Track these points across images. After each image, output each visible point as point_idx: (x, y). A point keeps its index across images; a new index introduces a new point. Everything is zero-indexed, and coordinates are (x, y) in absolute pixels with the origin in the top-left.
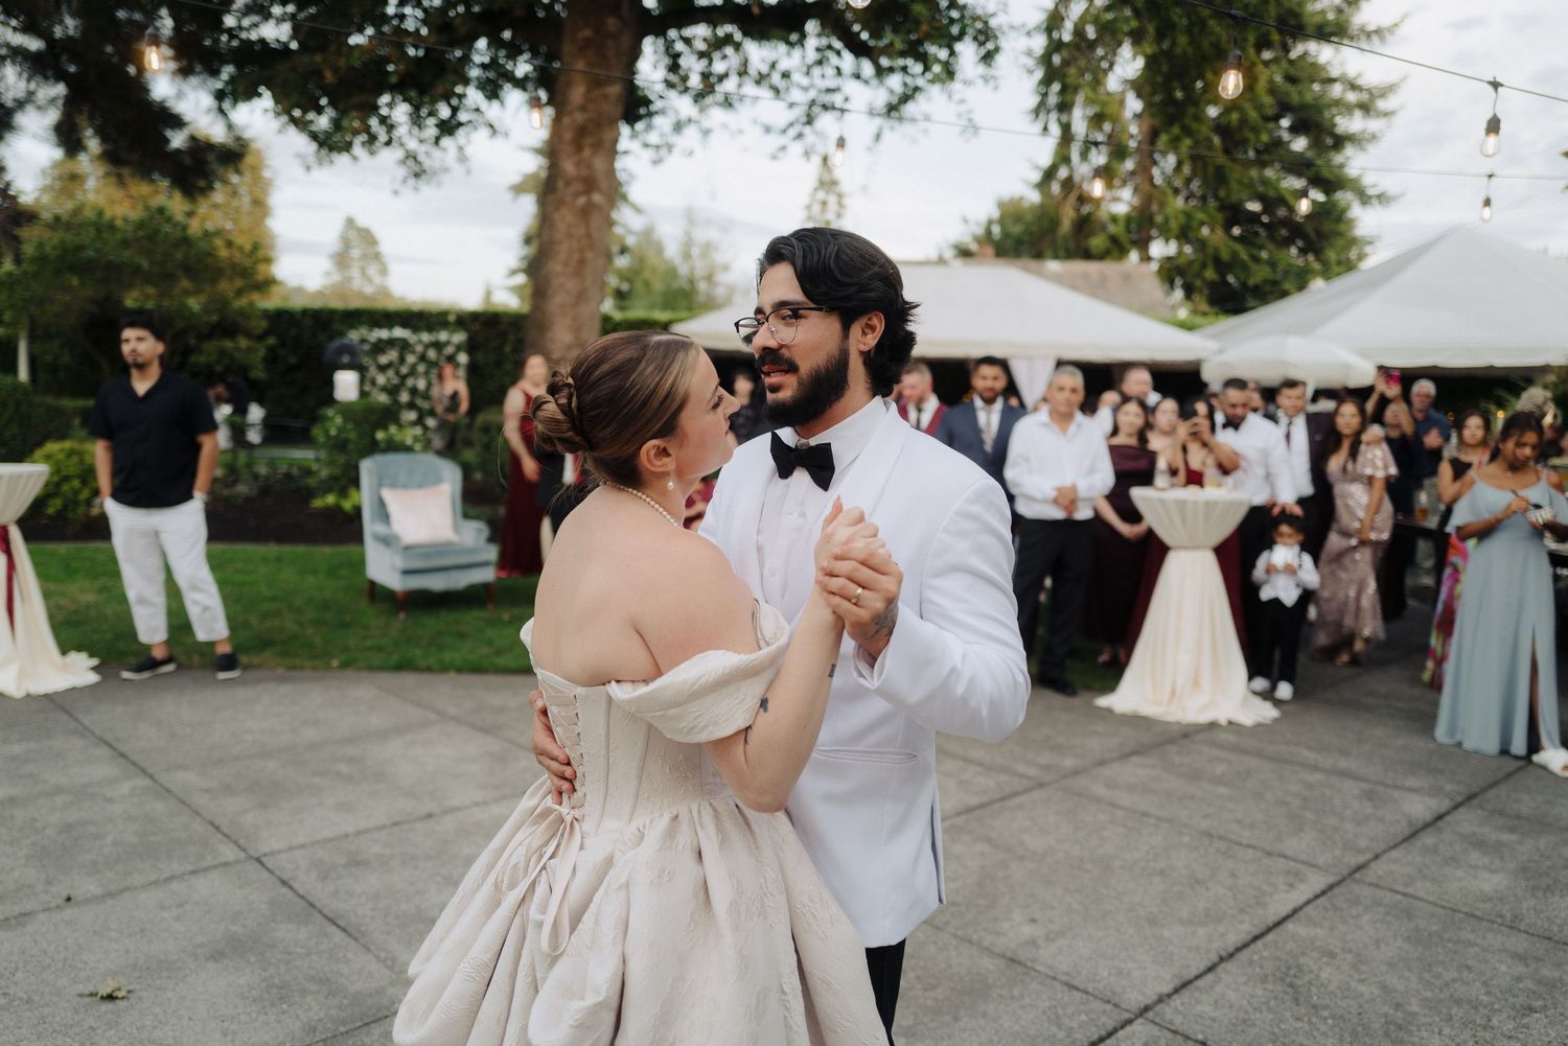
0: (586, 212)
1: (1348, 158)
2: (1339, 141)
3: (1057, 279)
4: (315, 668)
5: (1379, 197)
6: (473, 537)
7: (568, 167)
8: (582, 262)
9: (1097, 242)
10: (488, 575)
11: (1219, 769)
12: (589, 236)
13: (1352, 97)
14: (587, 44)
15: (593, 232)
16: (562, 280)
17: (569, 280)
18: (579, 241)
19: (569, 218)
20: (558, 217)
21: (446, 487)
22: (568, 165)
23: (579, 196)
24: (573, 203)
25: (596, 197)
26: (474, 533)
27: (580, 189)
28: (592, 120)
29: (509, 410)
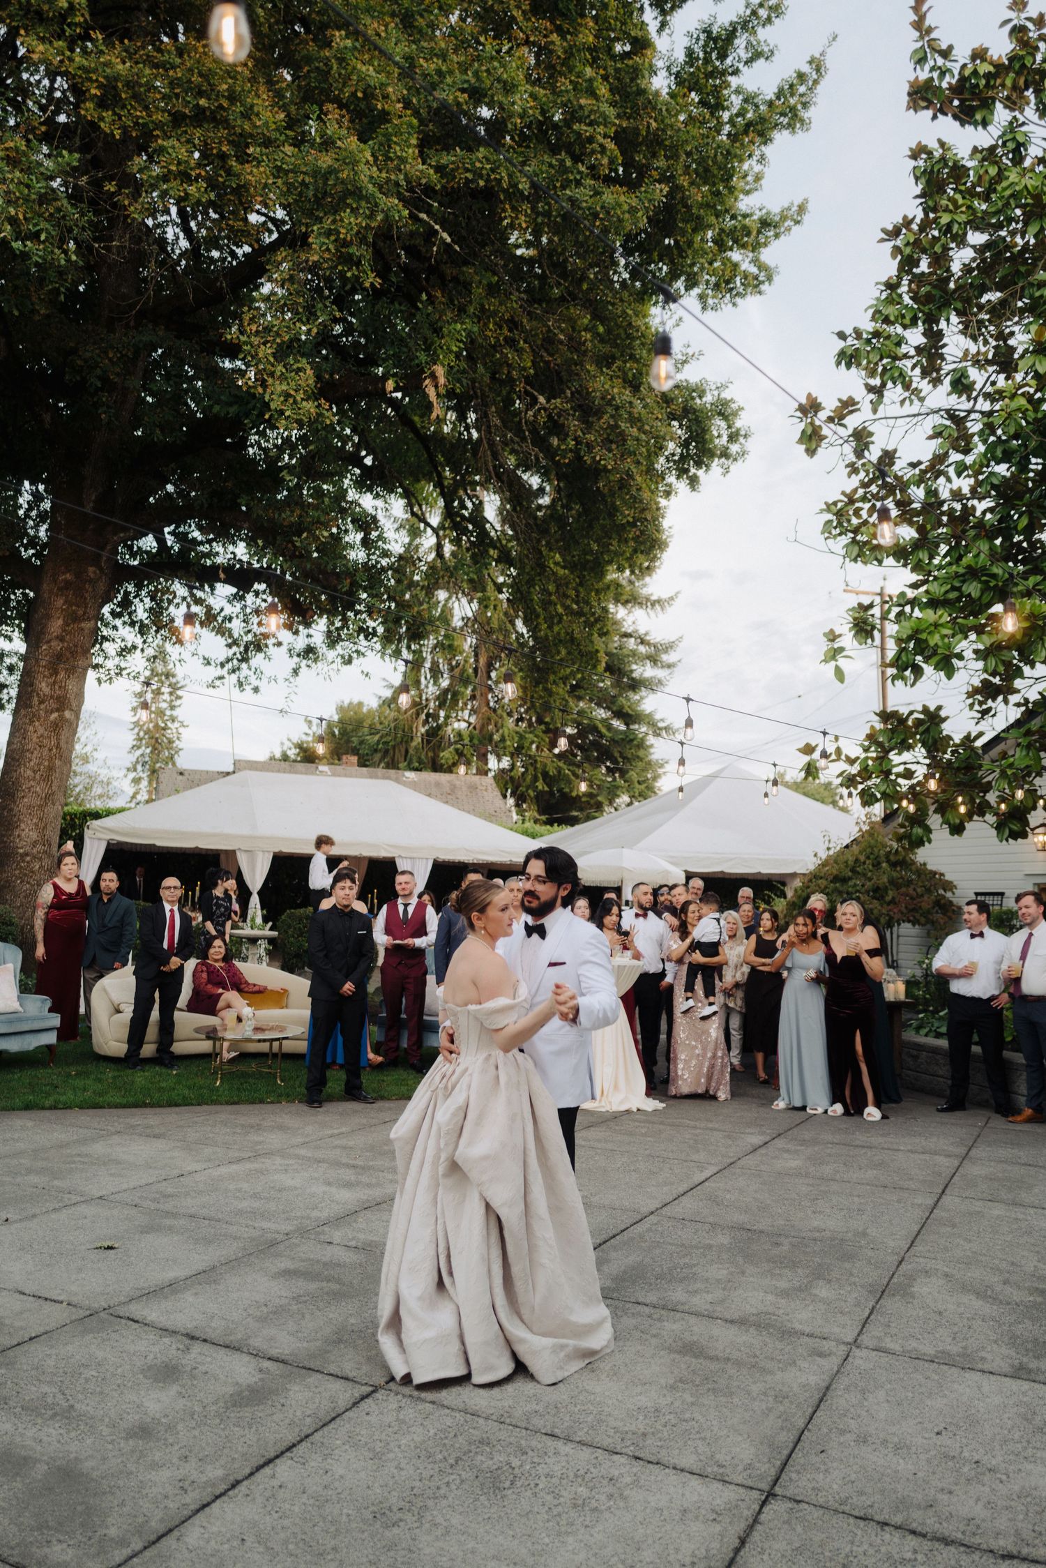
0: (57, 727)
1: (642, 698)
2: (635, 685)
3: (414, 786)
5: (667, 729)
6: (38, 1006)
7: (44, 687)
8: (51, 769)
9: (447, 755)
10: (51, 1038)
11: (644, 1131)
12: (58, 747)
13: (642, 649)
14: (68, 584)
15: (62, 744)
16: (32, 783)
17: (38, 783)
18: (50, 750)
19: (41, 731)
20: (31, 728)
21: (10, 966)
22: (44, 684)
23: (52, 712)
24: (47, 717)
25: (67, 714)
26: (39, 1004)
27: (54, 706)
28: (68, 649)
29: (40, 900)
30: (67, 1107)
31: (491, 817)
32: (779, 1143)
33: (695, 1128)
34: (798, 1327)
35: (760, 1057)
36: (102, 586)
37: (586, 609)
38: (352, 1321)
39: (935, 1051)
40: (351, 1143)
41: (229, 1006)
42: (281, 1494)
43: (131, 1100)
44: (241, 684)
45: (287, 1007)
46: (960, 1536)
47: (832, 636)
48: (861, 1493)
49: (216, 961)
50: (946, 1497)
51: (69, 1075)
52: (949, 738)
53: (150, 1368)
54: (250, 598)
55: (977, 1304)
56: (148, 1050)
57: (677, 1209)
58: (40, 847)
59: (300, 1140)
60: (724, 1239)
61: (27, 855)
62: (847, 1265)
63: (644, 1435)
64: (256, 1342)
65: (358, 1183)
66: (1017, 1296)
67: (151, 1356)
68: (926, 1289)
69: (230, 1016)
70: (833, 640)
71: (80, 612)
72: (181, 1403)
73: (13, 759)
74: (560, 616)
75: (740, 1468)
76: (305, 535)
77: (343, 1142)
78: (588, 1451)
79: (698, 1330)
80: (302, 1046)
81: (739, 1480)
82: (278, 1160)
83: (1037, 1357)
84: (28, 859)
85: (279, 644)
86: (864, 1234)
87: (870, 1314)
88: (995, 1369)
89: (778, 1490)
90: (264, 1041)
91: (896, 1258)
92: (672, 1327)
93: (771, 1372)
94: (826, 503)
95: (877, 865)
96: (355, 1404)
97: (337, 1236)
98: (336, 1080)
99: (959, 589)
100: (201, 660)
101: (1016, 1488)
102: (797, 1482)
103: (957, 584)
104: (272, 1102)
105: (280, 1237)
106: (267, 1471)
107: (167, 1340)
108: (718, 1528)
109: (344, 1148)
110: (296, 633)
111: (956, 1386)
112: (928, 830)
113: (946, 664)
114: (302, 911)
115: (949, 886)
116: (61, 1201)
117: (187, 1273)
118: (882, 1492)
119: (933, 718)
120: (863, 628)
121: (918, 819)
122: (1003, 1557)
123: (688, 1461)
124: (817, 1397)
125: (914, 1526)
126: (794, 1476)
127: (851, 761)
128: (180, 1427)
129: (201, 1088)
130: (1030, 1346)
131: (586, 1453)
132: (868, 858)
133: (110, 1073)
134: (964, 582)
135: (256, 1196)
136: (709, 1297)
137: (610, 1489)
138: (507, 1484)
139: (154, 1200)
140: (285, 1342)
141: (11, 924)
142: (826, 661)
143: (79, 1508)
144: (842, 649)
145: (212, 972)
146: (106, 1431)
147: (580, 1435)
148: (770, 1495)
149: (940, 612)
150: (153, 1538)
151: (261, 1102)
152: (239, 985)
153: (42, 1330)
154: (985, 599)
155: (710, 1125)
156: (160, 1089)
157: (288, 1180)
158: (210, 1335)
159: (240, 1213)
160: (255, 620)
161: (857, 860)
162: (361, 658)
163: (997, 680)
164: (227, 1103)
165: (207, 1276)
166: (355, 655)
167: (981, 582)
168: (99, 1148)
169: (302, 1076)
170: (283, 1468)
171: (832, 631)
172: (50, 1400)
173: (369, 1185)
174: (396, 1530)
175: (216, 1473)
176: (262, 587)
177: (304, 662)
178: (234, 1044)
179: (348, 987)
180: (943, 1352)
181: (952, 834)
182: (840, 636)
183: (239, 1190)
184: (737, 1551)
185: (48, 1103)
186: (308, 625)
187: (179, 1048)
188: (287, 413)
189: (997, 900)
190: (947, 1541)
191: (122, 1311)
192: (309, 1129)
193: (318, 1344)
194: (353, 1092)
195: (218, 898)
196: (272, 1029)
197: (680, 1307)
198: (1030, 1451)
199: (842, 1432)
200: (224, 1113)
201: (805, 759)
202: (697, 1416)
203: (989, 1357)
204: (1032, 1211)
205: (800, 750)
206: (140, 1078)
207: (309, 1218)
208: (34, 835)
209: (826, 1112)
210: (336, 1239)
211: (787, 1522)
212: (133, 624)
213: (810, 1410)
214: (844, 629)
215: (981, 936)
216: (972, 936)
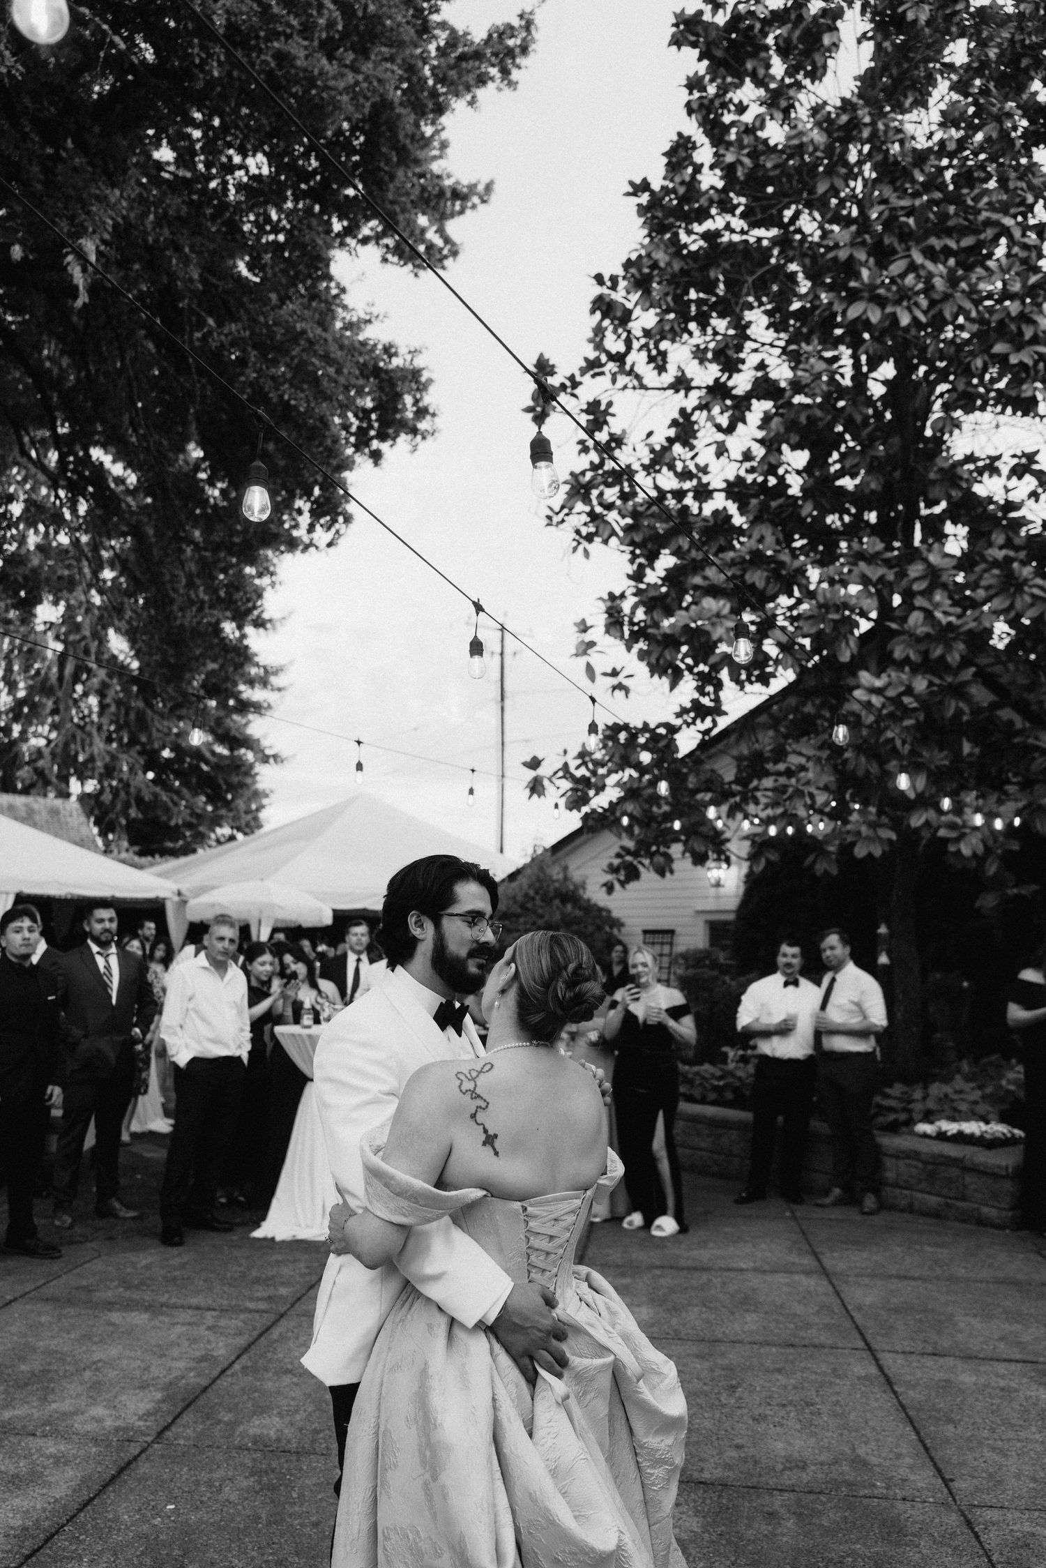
9: (24, 774)
31: (82, 845)
47: (584, 627)
70: (584, 632)
91: (956, 1518)
94: (572, 474)
120: (618, 620)
127: (576, 780)
132: (537, 893)
142: (577, 655)
144: (592, 644)
149: (722, 602)
161: (526, 895)
163: (706, 701)
171: (583, 621)
181: (694, 864)
182: (592, 627)
189: (667, 938)
201: (530, 774)
205: (525, 764)
214: (599, 620)
215: (796, 983)
216: (786, 984)
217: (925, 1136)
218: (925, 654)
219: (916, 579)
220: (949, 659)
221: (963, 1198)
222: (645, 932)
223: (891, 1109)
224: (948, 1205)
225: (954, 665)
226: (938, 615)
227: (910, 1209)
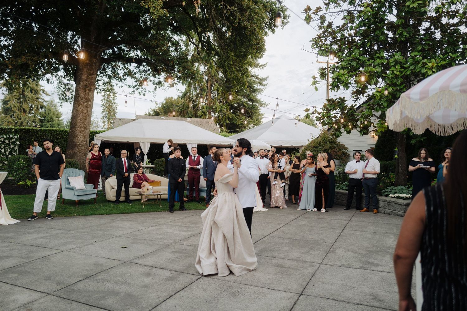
0: (87, 107)
1: (257, 95)
2: (255, 91)
3: (190, 122)
4: (71, 216)
5: (264, 104)
8: (86, 119)
9: (200, 113)
10: (95, 196)
11: (263, 216)
12: (87, 113)
13: (257, 80)
15: (89, 112)
16: (80, 124)
17: (82, 124)
18: (85, 114)
19: (82, 108)
20: (79, 107)
21: (82, 176)
22: (82, 94)
23: (85, 102)
24: (83, 104)
25: (89, 103)
26: (90, 187)
27: (85, 101)
28: (89, 83)
29: (87, 157)
30: (103, 214)
31: (213, 131)
32: (300, 218)
33: (277, 215)
34: (307, 260)
35: (293, 196)
36: (98, 64)
37: (242, 69)
38: (193, 262)
39: (342, 193)
40: (184, 221)
41: (144, 186)
42: (183, 298)
43: (120, 212)
44: (140, 93)
45: (161, 186)
46: (346, 300)
47: (314, 78)
48: (323, 293)
49: (140, 174)
50: (343, 293)
51: (101, 206)
52: (347, 106)
53: (143, 273)
54: (142, 67)
55: (352, 254)
56: (122, 198)
57: (274, 234)
58: (84, 142)
59: (169, 221)
60: (287, 241)
61: (80, 145)
62: (319, 246)
63: (270, 284)
64: (169, 267)
65: (188, 231)
66: (362, 252)
67: (143, 271)
68: (338, 251)
69: (145, 189)
70: (314, 79)
71: (92, 73)
72: (153, 281)
73: (74, 117)
74: (234, 72)
75: (294, 289)
76: (159, 49)
77: (182, 221)
78: (256, 287)
79: (281, 262)
80: (166, 197)
81: (294, 292)
82: (165, 226)
83: (366, 265)
84: (80, 146)
85: (151, 81)
86: (323, 239)
87: (325, 257)
88: (356, 267)
89: (303, 293)
90: (156, 195)
91: (331, 245)
92: (275, 261)
93: (301, 270)
94: (312, 38)
95: (326, 143)
96: (197, 280)
97: (185, 243)
98: (177, 205)
99: (350, 64)
100: (128, 86)
101: (360, 291)
102: (307, 292)
103: (350, 63)
104: (160, 212)
105: (170, 244)
106: (178, 293)
107: (146, 268)
108: (289, 301)
109: (182, 222)
110: (156, 77)
111: (346, 271)
112: (341, 133)
113: (346, 86)
114: (161, 159)
115: (346, 148)
116: (109, 237)
117: (147, 253)
118: (328, 293)
119: (342, 100)
120: (323, 75)
121: (338, 130)
122: (356, 304)
123: (281, 289)
124: (312, 275)
125: (335, 299)
126: (307, 290)
127: (319, 113)
128: (154, 285)
129: (139, 208)
130: (365, 262)
131: (256, 288)
132: (323, 141)
133: (112, 205)
134: (351, 62)
135: (161, 234)
136: (284, 254)
137: (263, 295)
138: (238, 295)
139: (134, 236)
140: (176, 267)
141: (77, 165)
142: (312, 85)
143: (135, 302)
144: (317, 81)
145: (139, 177)
146: (136, 287)
147: (254, 284)
148: (301, 294)
149: (345, 71)
150: (154, 307)
151: (157, 211)
152: (147, 180)
153: (113, 266)
154: (358, 67)
155: (281, 214)
156: (127, 209)
157: (169, 230)
158: (157, 266)
159: (158, 238)
160: (143, 74)
161: (320, 142)
162: (176, 85)
163: (361, 89)
164: (147, 212)
165: (152, 253)
166: (174, 84)
167: (356, 62)
168: (114, 224)
169: (168, 204)
170: (182, 293)
171: (314, 76)
172: (120, 280)
173: (191, 231)
174: (212, 304)
175: (166, 294)
176: (145, 64)
177: (158, 86)
178: (147, 196)
179: (180, 180)
180: (343, 264)
181: (347, 134)
182: (316, 77)
183: (156, 233)
184: (294, 305)
185: (97, 213)
186: (159, 75)
187: (131, 198)
188: (155, 13)
190: (343, 301)
191: (133, 261)
192: (172, 218)
193: (185, 267)
194: (182, 208)
195: (138, 156)
196: (157, 192)
197: (276, 257)
198: (363, 284)
199: (318, 282)
200: (147, 215)
201: (306, 113)
202: (283, 280)
203: (354, 265)
204: (367, 233)
205: (304, 110)
206: (121, 206)
207: (176, 239)
208: (82, 139)
209: (312, 210)
210: (185, 244)
211: (306, 299)
212: (106, 75)
213: (310, 278)
214: (318, 75)
215: (359, 161)
216: (357, 162)
217: (391, 197)
218: (392, 82)
219: (392, 62)
220: (397, 83)
221: (395, 210)
222: (354, 151)
223: (388, 192)
224: (392, 212)
225: (399, 84)
226: (395, 72)
227: (384, 213)
